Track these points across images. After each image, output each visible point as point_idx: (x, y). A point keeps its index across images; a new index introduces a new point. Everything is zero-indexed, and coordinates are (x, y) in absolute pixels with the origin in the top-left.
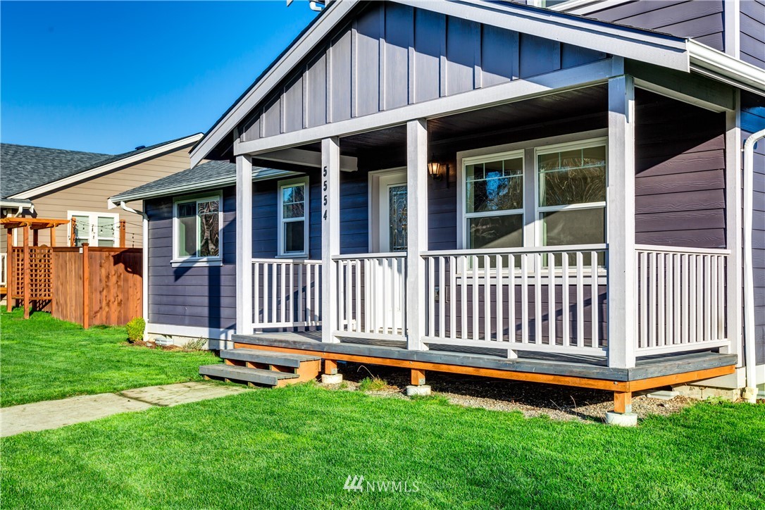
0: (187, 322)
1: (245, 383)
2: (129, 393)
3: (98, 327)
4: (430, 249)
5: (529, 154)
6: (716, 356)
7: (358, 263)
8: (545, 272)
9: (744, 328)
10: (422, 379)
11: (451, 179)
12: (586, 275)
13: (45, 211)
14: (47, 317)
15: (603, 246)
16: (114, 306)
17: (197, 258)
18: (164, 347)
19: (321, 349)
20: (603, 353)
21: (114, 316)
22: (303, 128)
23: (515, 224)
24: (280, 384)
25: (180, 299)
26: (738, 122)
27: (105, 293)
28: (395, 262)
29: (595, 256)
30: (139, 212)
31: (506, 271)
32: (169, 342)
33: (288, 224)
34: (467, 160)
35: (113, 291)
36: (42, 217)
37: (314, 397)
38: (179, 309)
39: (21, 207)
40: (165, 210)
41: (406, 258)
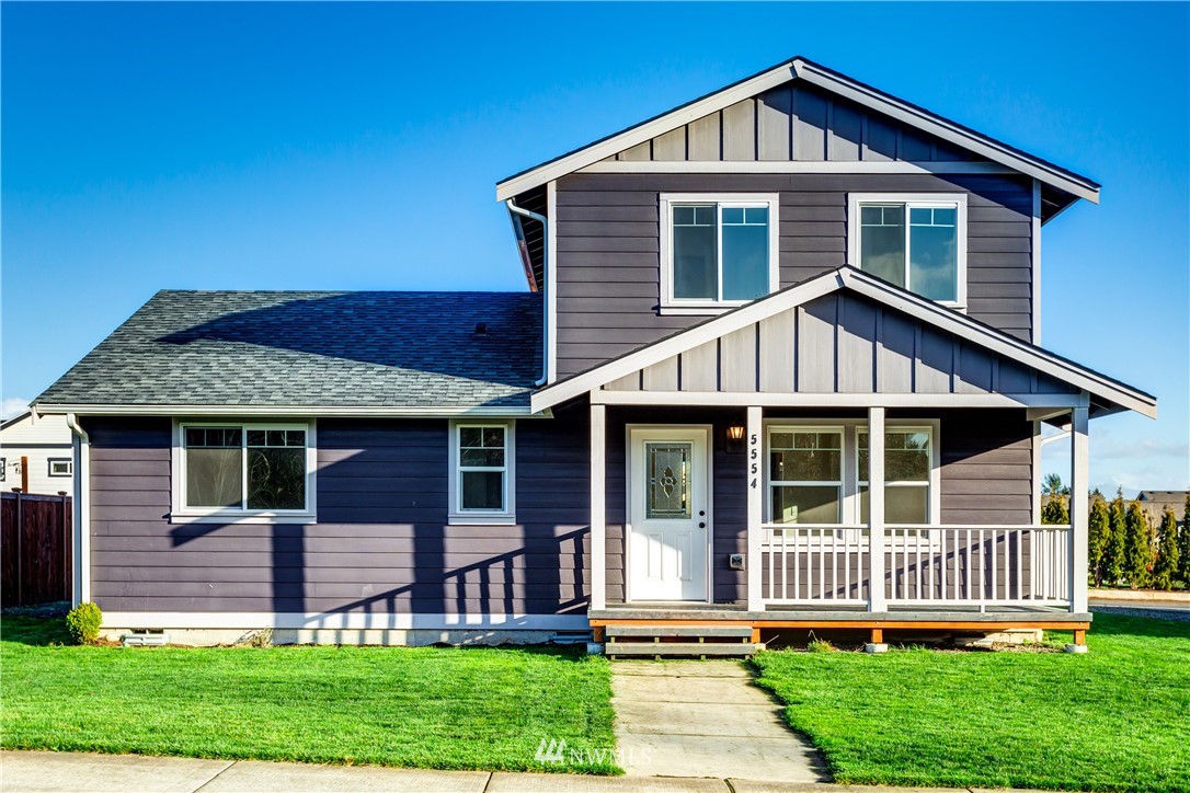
0: (214, 606)
5: (849, 432)
10: (881, 638)
22: (721, 391)
25: (192, 573)
33: (464, 473)
34: (774, 428)
38: (190, 588)
40: (148, 435)
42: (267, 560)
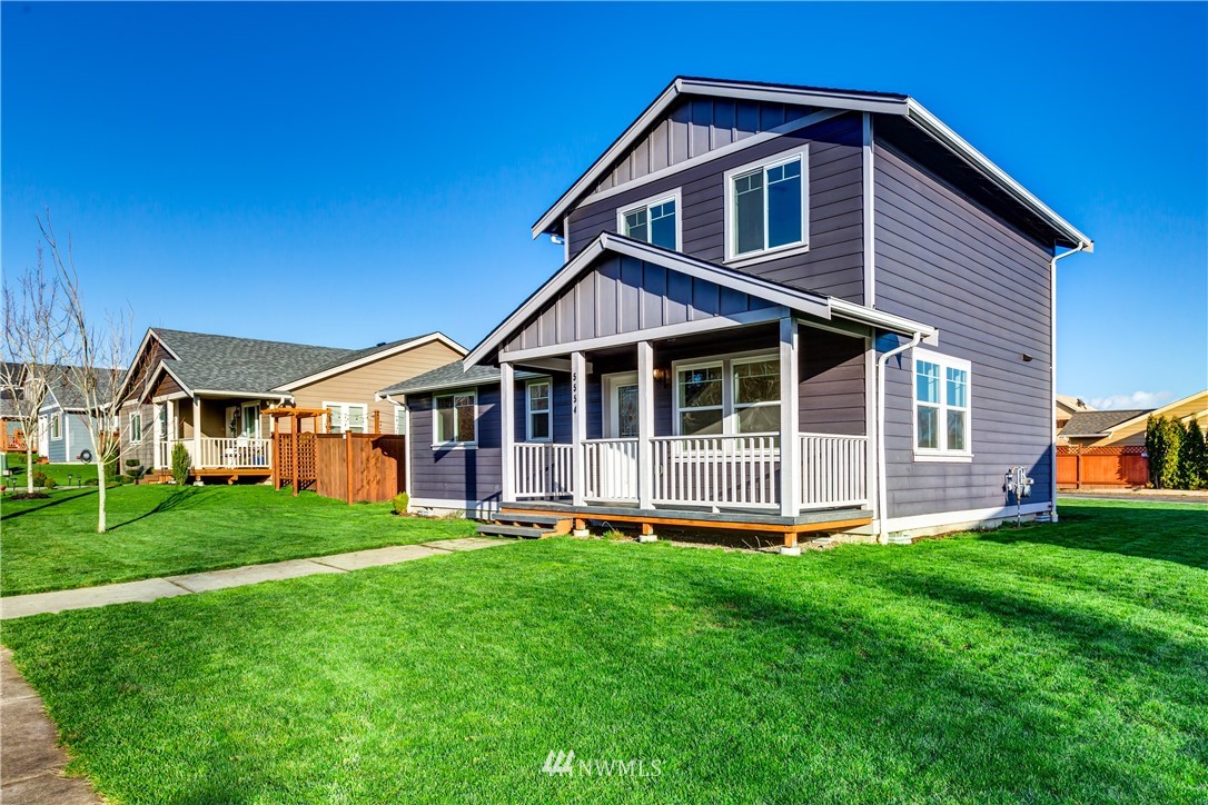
0: (446, 496)
1: (515, 537)
2: (427, 544)
3: (361, 502)
4: (655, 435)
5: (727, 364)
6: (858, 511)
7: (595, 446)
8: (739, 453)
9: (878, 492)
10: (651, 530)
11: (668, 382)
12: (766, 454)
13: (303, 402)
14: (313, 495)
15: (777, 433)
16: (374, 485)
17: (455, 442)
18: (428, 517)
19: (574, 510)
20: (778, 507)
21: (373, 494)
22: (557, 343)
23: (717, 417)
24: (544, 536)
25: (440, 478)
26: (874, 345)
27: (365, 473)
28: (622, 445)
29: (772, 440)
30: (402, 404)
31: (711, 452)
32: (430, 513)
33: (534, 415)
34: (679, 367)
35: (373, 471)
36: (302, 406)
37: (572, 543)
38: (440, 485)
39: (283, 398)
40: (425, 402)
41: (638, 442)
42: (464, 463)
